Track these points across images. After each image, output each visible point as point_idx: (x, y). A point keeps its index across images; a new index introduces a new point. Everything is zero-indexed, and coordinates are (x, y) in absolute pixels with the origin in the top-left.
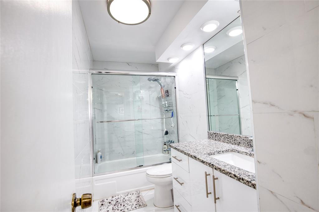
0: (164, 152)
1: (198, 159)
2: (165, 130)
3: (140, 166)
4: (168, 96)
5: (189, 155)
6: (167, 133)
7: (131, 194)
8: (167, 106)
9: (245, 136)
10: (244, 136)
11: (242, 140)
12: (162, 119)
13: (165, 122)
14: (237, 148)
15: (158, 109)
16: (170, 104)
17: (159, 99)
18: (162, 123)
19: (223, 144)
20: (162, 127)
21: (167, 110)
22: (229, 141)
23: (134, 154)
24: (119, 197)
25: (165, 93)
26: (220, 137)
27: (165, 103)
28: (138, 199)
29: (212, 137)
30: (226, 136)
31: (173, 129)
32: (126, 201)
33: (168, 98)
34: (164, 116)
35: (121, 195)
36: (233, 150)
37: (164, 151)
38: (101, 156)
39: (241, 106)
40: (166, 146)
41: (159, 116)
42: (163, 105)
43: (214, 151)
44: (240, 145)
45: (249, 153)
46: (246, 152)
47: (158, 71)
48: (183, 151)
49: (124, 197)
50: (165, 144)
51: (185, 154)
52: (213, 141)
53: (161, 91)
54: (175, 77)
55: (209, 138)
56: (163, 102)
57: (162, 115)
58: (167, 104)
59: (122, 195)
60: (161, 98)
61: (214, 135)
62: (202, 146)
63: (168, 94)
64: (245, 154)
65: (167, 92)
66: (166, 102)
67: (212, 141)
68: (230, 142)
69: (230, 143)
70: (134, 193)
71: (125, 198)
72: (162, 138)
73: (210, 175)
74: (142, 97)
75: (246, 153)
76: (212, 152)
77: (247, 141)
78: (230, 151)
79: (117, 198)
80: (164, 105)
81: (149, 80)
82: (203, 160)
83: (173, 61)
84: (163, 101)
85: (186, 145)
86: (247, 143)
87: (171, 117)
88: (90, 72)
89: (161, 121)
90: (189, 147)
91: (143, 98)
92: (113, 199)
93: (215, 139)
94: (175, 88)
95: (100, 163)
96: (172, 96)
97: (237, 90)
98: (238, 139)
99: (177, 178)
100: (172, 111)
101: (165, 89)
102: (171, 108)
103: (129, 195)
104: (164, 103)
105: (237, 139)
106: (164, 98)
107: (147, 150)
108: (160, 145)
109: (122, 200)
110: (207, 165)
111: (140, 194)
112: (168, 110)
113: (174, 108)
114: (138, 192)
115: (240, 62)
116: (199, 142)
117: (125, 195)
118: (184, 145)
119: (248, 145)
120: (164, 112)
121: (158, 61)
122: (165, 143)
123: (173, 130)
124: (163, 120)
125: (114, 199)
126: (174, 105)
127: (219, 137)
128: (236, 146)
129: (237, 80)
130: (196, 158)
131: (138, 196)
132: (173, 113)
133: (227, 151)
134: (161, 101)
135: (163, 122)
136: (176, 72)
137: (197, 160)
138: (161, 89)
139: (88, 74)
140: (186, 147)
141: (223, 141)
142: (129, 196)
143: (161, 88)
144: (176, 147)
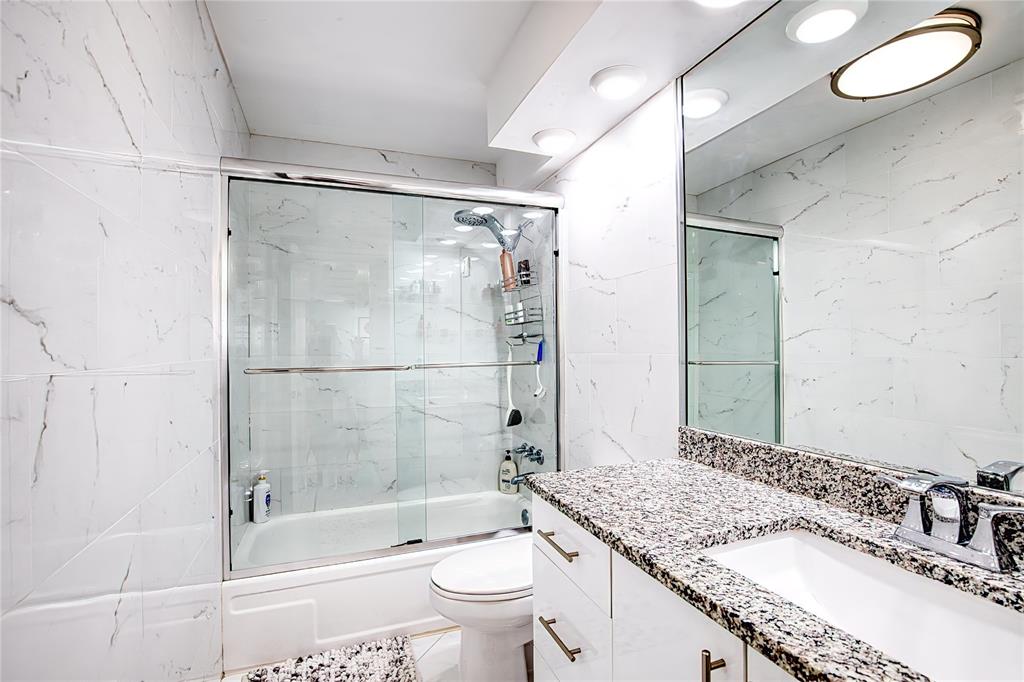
0: (503, 485)
1: (665, 574)
2: (511, 407)
3: (409, 543)
4: (528, 282)
5: (615, 543)
6: (516, 418)
7: (370, 649)
8: (521, 320)
9: (856, 465)
10: (847, 463)
11: (838, 478)
12: (503, 366)
13: (513, 380)
14: (817, 511)
15: (489, 331)
16: (532, 312)
17: (494, 293)
18: (502, 381)
19: (748, 484)
20: (500, 399)
21: (521, 336)
22: (776, 477)
23: (394, 488)
24: (326, 663)
25: (516, 269)
26: (734, 456)
27: (515, 306)
28: (396, 670)
29: (696, 452)
30: (762, 454)
31: (538, 406)
32: (351, 677)
33: (527, 291)
34: (510, 359)
35: (333, 651)
36: (803, 523)
37: (504, 481)
38: (268, 496)
39: (785, 334)
40: (510, 465)
41: (492, 356)
42: (507, 317)
43: (725, 529)
44: (829, 498)
45: (886, 545)
46: (867, 542)
47: (494, 184)
48: (586, 518)
49: (342, 662)
50: (508, 458)
51: (596, 534)
52: (700, 466)
53: (503, 265)
54: (556, 210)
55: (684, 453)
56: (509, 303)
57: (501, 351)
58: (521, 314)
59: (336, 653)
60: (500, 290)
61: (709, 446)
62: (664, 496)
63: (527, 275)
64: (863, 550)
65: (525, 266)
66: (520, 306)
67: (698, 466)
68: (779, 480)
69: (776, 484)
70: (385, 646)
71: (349, 664)
72: (498, 436)
73: (724, 665)
74: (434, 283)
75: (872, 548)
76: (716, 531)
77: (863, 484)
78: (787, 525)
79: (316, 666)
80: (512, 316)
81: (460, 218)
82: (693, 587)
83: (554, 148)
84: (506, 300)
85: (598, 485)
86: (864, 495)
87: (535, 363)
88: (221, 171)
89: (497, 375)
90: (611, 494)
91: (436, 290)
92: (298, 671)
93: (708, 461)
94: (556, 253)
95: (264, 523)
96: (544, 282)
97: (777, 274)
98: (818, 471)
99: (554, 622)
100: (540, 339)
101: (518, 256)
102: (534, 329)
103: (364, 651)
104: (510, 308)
105: (812, 470)
106: (513, 290)
107: (443, 478)
108: (491, 462)
109: (333, 675)
110: (714, 615)
111: (407, 651)
112: (525, 334)
113: (549, 330)
114: (400, 639)
115: (792, 174)
116: (645, 473)
117: (349, 651)
118: (589, 483)
119: (869, 505)
120: (511, 341)
121: (496, 143)
122: (508, 452)
123: (539, 410)
124: (506, 371)
125: (303, 668)
126: (549, 317)
127: (730, 454)
128: (809, 501)
129: (776, 239)
130: (652, 566)
131: (398, 656)
132: (545, 347)
133: (777, 526)
134: (502, 303)
135: (506, 377)
136: (560, 194)
137: (655, 576)
138: (502, 257)
139: (211, 175)
140: (595, 496)
141: (745, 472)
142: (365, 656)
143: (504, 251)
144: (557, 496)
